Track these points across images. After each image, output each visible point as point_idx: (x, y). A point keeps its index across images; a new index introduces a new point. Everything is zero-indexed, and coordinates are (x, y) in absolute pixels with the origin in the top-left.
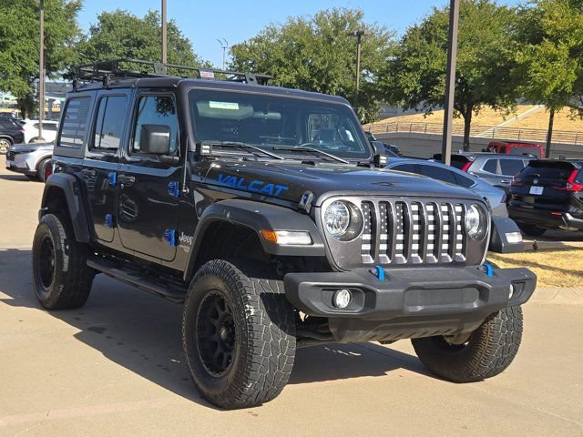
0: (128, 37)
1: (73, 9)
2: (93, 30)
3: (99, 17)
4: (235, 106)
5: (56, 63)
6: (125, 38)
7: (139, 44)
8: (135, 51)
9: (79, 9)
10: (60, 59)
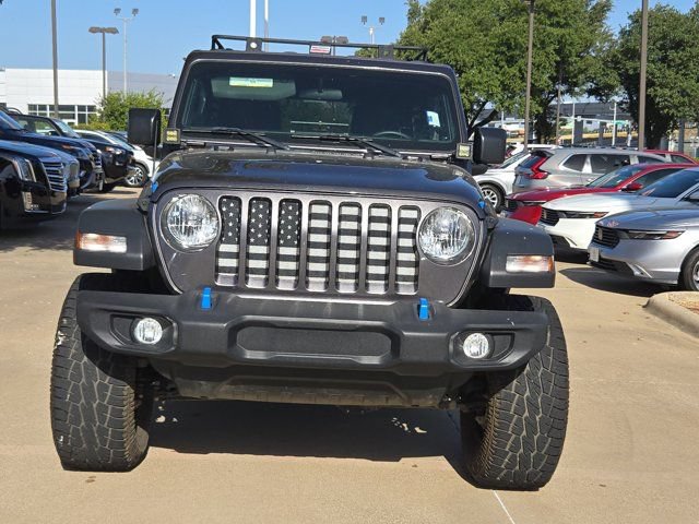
0: (664, 37)
1: (602, 10)
2: (623, 32)
3: (630, 17)
4: (268, 83)
5: (575, 76)
6: (659, 39)
7: (678, 45)
8: (672, 54)
9: (608, 10)
10: (582, 71)
